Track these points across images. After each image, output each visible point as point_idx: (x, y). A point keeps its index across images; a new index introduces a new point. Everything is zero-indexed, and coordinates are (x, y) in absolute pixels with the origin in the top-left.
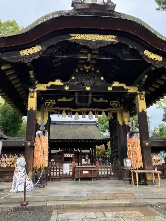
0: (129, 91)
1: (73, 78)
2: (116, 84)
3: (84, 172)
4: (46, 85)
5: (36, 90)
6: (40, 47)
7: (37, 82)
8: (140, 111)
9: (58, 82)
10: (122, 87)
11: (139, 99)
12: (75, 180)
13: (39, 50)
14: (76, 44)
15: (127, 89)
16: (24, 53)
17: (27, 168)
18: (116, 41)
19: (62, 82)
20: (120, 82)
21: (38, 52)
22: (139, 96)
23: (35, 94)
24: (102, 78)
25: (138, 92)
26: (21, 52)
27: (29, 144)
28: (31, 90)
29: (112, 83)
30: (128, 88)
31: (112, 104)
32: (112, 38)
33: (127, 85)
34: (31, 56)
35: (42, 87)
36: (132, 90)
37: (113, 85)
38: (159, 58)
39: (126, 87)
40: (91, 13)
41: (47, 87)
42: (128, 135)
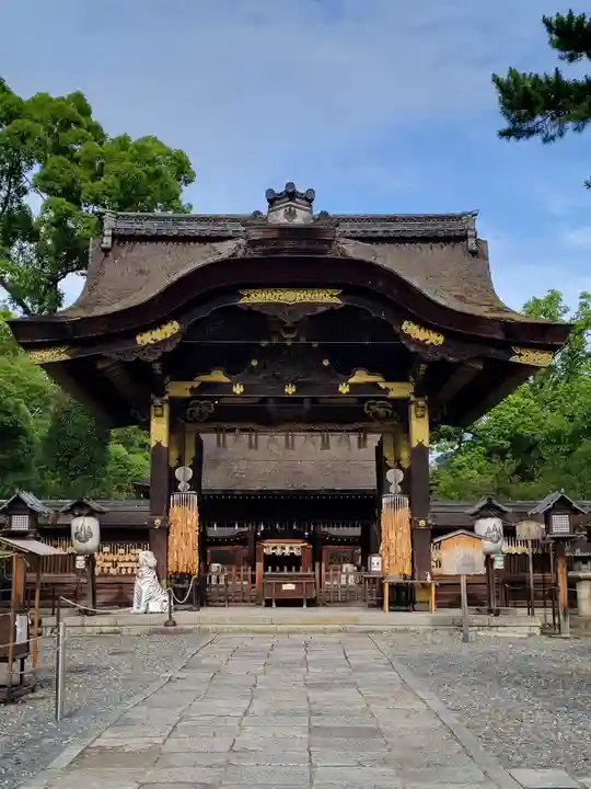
0: (392, 394)
1: (254, 363)
2: (360, 377)
3: (285, 587)
4: (189, 385)
5: (166, 397)
6: (176, 324)
7: (168, 378)
8: (415, 444)
9: (218, 376)
10: (375, 384)
11: (413, 416)
12: (264, 603)
13: (175, 332)
14: (251, 312)
15: (387, 390)
16: (145, 339)
17: (160, 572)
18: (340, 302)
19: (228, 373)
20: (371, 372)
21: (174, 336)
22: (413, 407)
23: (166, 407)
24: (326, 363)
25: (412, 398)
26: (138, 338)
27: (158, 522)
28: (158, 402)
29: (350, 374)
30: (390, 385)
31: (368, 409)
32: (332, 296)
33: (388, 380)
34: (157, 345)
35: (180, 390)
36: (399, 390)
37: (352, 380)
38: (436, 339)
39: (383, 385)
40: (281, 251)
41: (192, 390)
42: (384, 500)
